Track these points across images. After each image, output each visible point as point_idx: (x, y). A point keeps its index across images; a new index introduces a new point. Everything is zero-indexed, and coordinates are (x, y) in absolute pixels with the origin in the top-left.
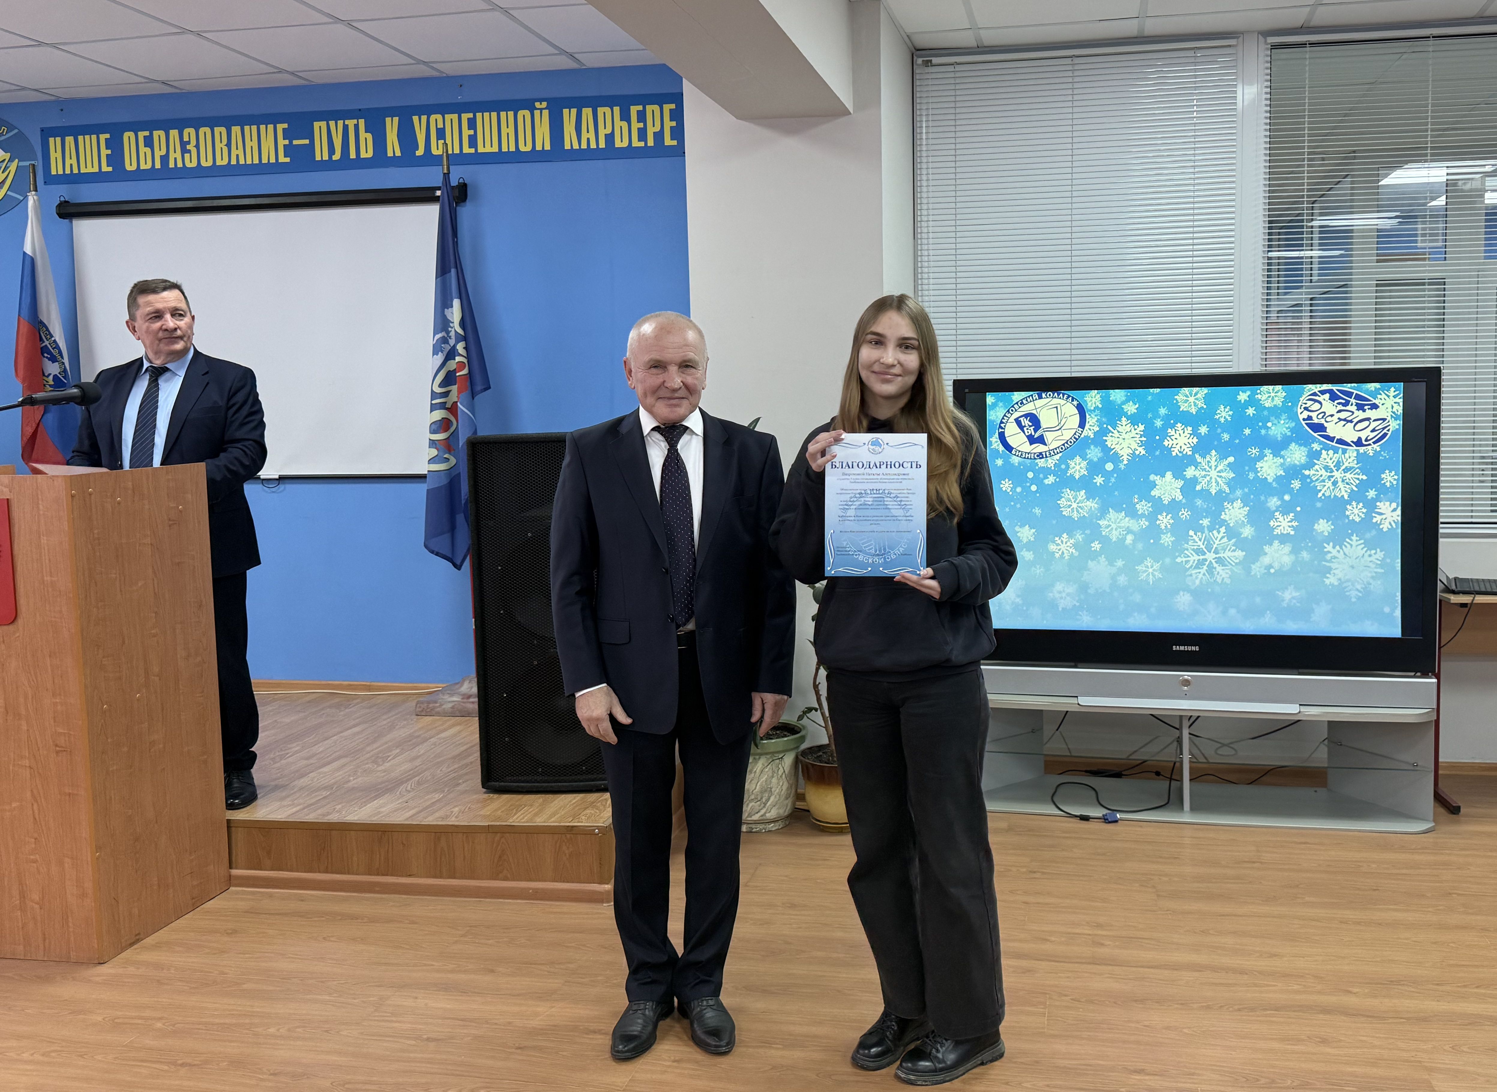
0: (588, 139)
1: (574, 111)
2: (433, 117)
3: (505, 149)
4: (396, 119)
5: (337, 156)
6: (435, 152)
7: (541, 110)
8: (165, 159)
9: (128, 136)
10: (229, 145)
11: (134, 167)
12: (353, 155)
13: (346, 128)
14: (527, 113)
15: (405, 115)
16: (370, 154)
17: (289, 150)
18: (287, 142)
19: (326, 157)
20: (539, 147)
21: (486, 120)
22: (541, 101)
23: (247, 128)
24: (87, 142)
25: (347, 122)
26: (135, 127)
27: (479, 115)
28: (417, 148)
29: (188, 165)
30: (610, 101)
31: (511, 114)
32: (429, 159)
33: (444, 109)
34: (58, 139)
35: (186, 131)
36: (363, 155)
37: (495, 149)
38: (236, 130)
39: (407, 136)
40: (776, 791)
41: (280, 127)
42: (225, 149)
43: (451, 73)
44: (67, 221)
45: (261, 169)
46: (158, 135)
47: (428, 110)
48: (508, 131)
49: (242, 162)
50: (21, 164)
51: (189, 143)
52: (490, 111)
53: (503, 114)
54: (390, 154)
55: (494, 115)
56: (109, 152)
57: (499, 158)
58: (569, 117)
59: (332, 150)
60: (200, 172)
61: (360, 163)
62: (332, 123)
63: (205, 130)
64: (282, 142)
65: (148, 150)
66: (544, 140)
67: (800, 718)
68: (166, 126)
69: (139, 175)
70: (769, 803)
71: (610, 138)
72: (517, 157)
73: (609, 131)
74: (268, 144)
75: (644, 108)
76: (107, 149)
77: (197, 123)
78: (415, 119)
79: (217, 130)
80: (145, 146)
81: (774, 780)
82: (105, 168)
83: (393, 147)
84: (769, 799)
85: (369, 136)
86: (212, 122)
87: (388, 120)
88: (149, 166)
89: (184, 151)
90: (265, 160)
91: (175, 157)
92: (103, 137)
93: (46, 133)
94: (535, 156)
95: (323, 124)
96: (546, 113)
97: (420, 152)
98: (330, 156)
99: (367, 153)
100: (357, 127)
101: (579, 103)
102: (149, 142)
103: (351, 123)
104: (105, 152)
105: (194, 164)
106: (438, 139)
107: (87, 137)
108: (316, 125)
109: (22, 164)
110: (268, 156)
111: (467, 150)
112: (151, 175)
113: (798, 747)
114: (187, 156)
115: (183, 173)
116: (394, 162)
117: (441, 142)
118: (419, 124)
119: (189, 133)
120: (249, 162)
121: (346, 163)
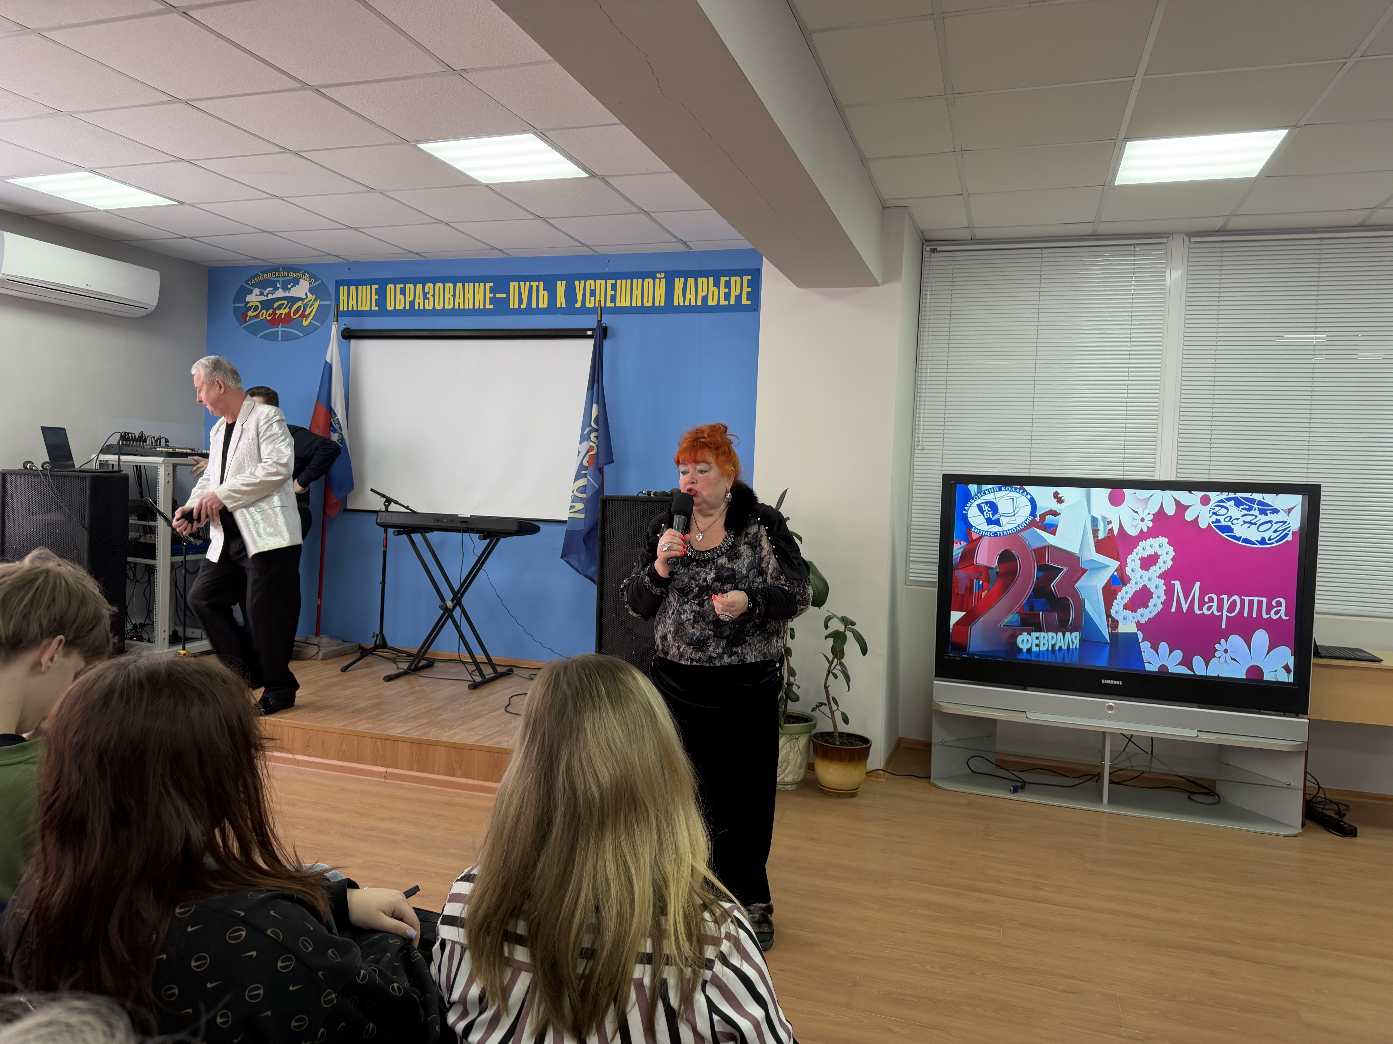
0: (690, 299)
1: (682, 280)
2: (588, 282)
3: (634, 305)
4: (564, 283)
5: (523, 306)
6: (588, 305)
7: (660, 279)
8: (412, 303)
9: (390, 287)
10: (454, 296)
11: (392, 308)
12: (534, 306)
13: (531, 287)
14: (651, 281)
15: (570, 280)
16: (545, 305)
17: (492, 301)
18: (492, 295)
19: (516, 306)
20: (657, 304)
21: (623, 285)
22: (660, 273)
23: (466, 285)
24: (365, 290)
25: (532, 283)
26: (395, 281)
27: (619, 281)
28: (576, 302)
29: (427, 308)
30: (706, 274)
31: (640, 281)
32: (584, 310)
33: (596, 277)
34: (346, 288)
35: (427, 285)
36: (541, 306)
37: (628, 304)
38: (459, 286)
39: (570, 294)
40: (792, 762)
41: (489, 285)
42: (452, 298)
43: (602, 253)
44: (347, 341)
45: (474, 312)
46: (410, 287)
47: (586, 277)
48: (637, 292)
49: (462, 307)
50: (321, 303)
51: (428, 293)
52: (626, 279)
53: (635, 281)
54: (558, 306)
55: (629, 281)
56: (377, 297)
57: (630, 310)
58: (678, 284)
59: (520, 302)
60: (434, 312)
61: (539, 311)
62: (522, 284)
63: (439, 285)
64: (489, 295)
65: (402, 297)
66: (660, 299)
67: (814, 710)
68: (415, 281)
69: (395, 313)
70: (787, 770)
71: (705, 298)
72: (642, 310)
73: (705, 294)
74: (479, 296)
75: (730, 279)
76: (376, 295)
77: (434, 281)
78: (577, 282)
79: (447, 285)
80: (401, 294)
81: (792, 754)
82: (375, 308)
83: (561, 301)
84: (786, 768)
85: (546, 293)
86: (444, 280)
87: (559, 283)
88: (402, 307)
89: (425, 298)
90: (476, 307)
91: (419, 302)
92: (375, 287)
93: (339, 283)
94: (654, 310)
95: (518, 284)
96: (663, 281)
97: (578, 305)
98: (519, 306)
99: (544, 304)
100: (538, 287)
101: (686, 275)
102: (403, 292)
103: (534, 284)
104: (375, 297)
105: (431, 307)
106: (591, 296)
107: (364, 287)
108: (512, 284)
110: (479, 303)
111: (609, 304)
112: (403, 313)
113: (810, 732)
114: (426, 301)
115: (423, 313)
116: (560, 311)
117: (593, 299)
118: (579, 286)
119: (429, 286)
120: (466, 307)
121: (529, 311)
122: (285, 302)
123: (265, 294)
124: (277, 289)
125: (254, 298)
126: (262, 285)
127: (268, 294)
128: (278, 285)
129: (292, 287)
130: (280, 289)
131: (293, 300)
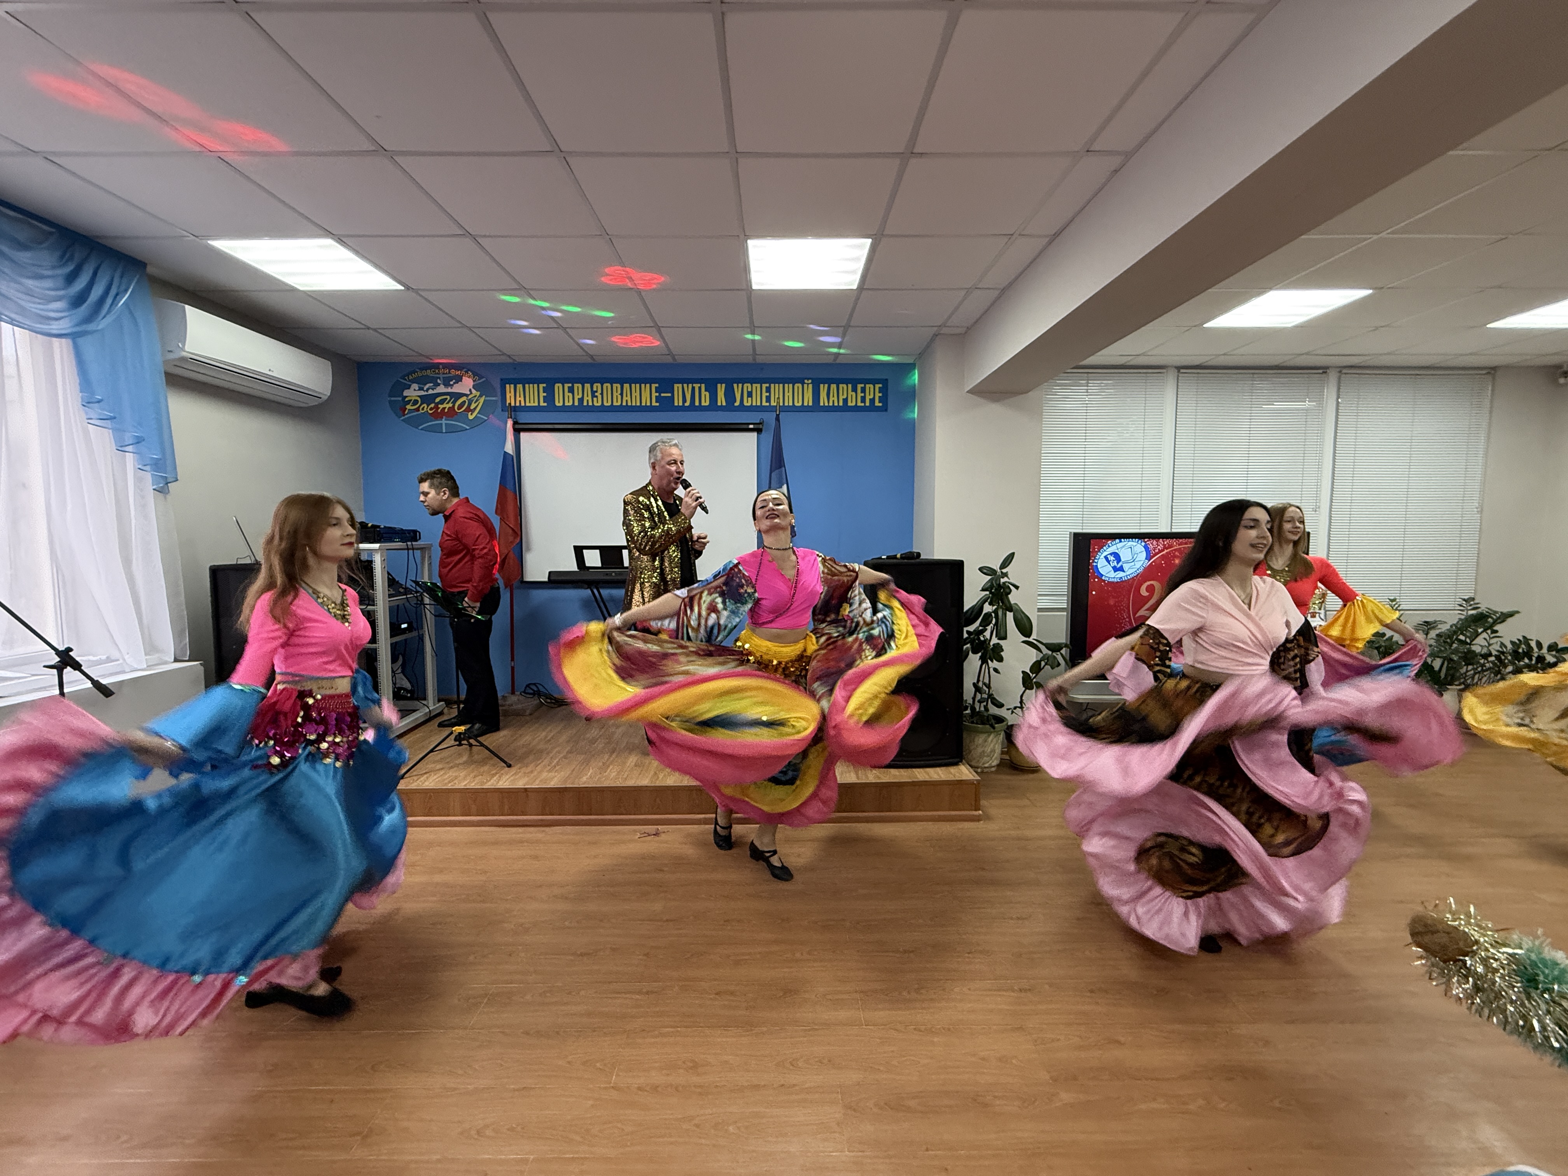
0: (833, 401)
2: (745, 385)
3: (786, 404)
4: (724, 385)
5: (687, 404)
6: (746, 404)
7: (808, 384)
8: (581, 400)
9: (558, 386)
10: (622, 394)
11: (561, 404)
12: (697, 404)
13: (693, 388)
14: (800, 385)
15: (729, 383)
16: (707, 404)
17: (658, 399)
18: (657, 394)
19: (681, 404)
20: (806, 404)
21: (776, 389)
22: (808, 379)
23: (633, 385)
24: (531, 388)
25: (694, 385)
26: (563, 381)
27: (772, 385)
28: (735, 402)
29: (596, 404)
30: (846, 381)
31: (791, 385)
32: (742, 408)
33: (752, 381)
35: (595, 385)
36: (703, 404)
37: (781, 404)
38: (626, 386)
39: (730, 395)
41: (654, 386)
42: (619, 397)
44: (517, 433)
45: (643, 409)
46: (578, 386)
47: (743, 381)
48: (788, 394)
49: (629, 404)
50: (486, 398)
51: (596, 392)
52: (779, 383)
53: (786, 385)
54: (719, 404)
55: (781, 385)
56: (545, 394)
57: (784, 409)
58: (823, 389)
59: (684, 401)
60: (603, 409)
61: (701, 408)
62: (685, 385)
63: (607, 385)
64: (655, 394)
65: (570, 395)
66: (809, 400)
68: (583, 382)
69: (564, 409)
71: (846, 401)
72: (793, 409)
73: (845, 397)
74: (646, 394)
75: (865, 385)
76: (544, 392)
77: (602, 381)
78: (735, 385)
79: (615, 385)
80: (569, 392)
83: (721, 400)
85: (707, 394)
86: (612, 381)
87: (719, 385)
88: (571, 404)
89: (594, 396)
90: (643, 404)
91: (588, 399)
92: (542, 386)
93: (504, 382)
94: (803, 409)
95: (680, 386)
96: (810, 386)
97: (737, 404)
98: (683, 404)
100: (700, 388)
101: (829, 381)
102: (571, 390)
103: (697, 386)
104: (542, 394)
105: (599, 404)
106: (748, 397)
107: (531, 385)
108: (676, 386)
109: (488, 398)
110: (646, 402)
111: (764, 404)
112: (571, 409)
114: (595, 399)
115: (592, 409)
116: (721, 408)
117: (750, 399)
118: (737, 389)
119: (597, 386)
120: (634, 404)
121: (693, 408)
122: (448, 397)
123: (425, 389)
124: (439, 385)
125: (413, 392)
126: (422, 382)
127: (427, 390)
128: (439, 381)
129: (454, 383)
130: (442, 386)
131: (457, 396)
